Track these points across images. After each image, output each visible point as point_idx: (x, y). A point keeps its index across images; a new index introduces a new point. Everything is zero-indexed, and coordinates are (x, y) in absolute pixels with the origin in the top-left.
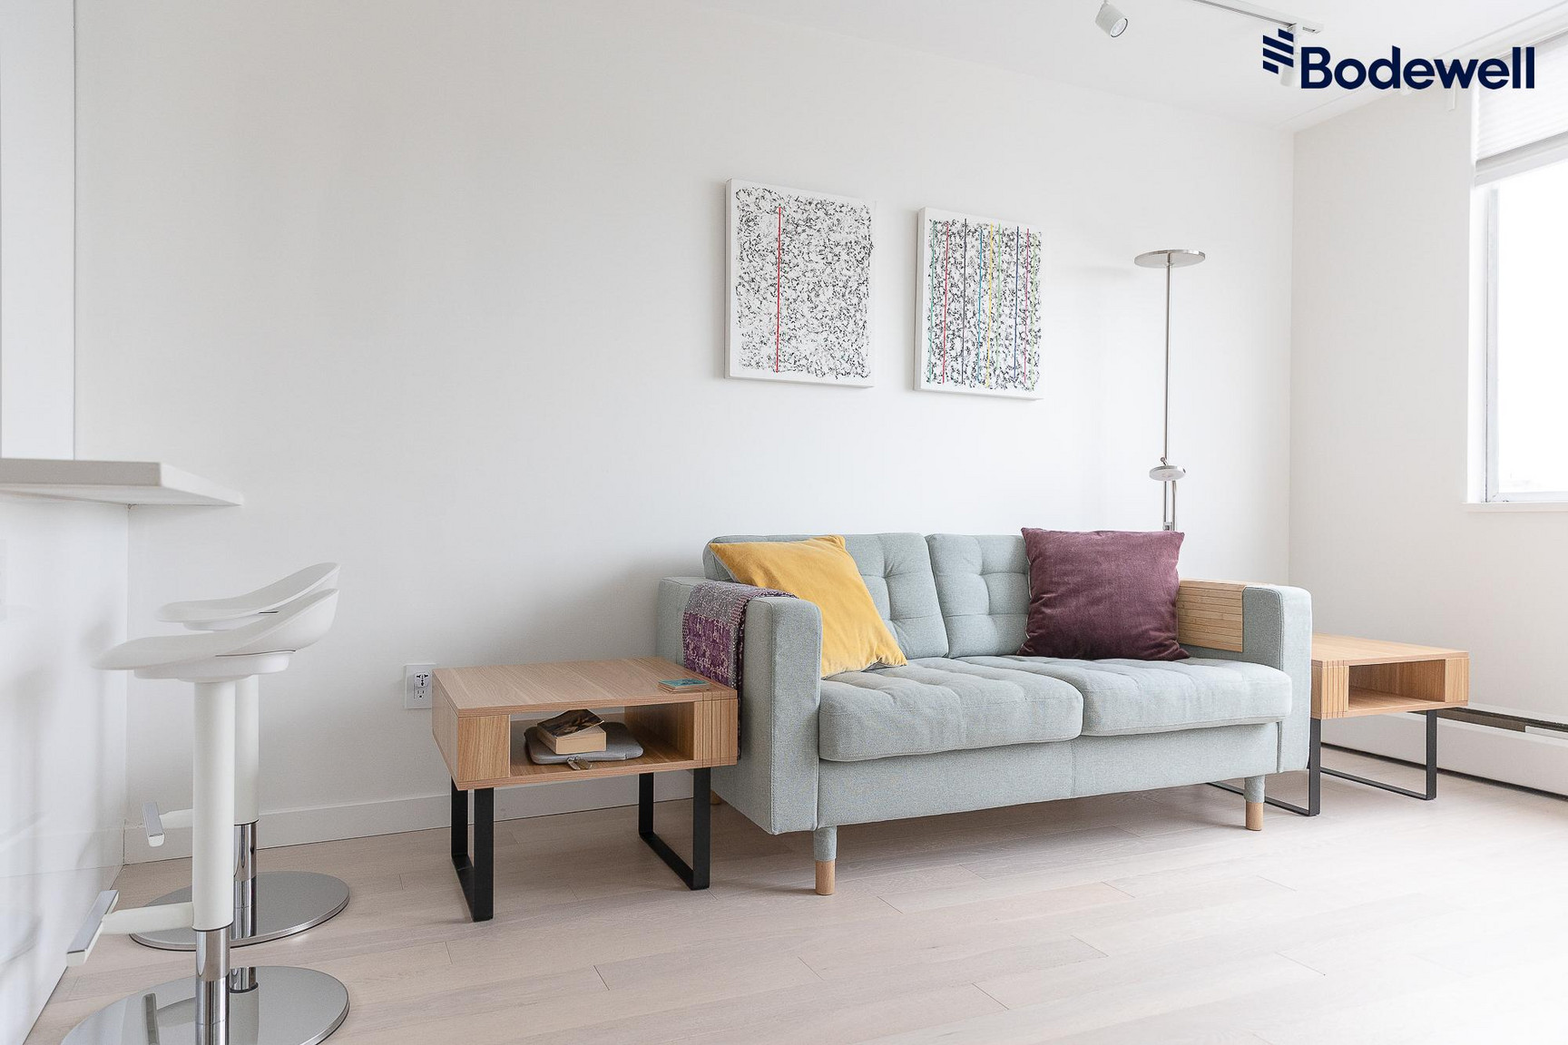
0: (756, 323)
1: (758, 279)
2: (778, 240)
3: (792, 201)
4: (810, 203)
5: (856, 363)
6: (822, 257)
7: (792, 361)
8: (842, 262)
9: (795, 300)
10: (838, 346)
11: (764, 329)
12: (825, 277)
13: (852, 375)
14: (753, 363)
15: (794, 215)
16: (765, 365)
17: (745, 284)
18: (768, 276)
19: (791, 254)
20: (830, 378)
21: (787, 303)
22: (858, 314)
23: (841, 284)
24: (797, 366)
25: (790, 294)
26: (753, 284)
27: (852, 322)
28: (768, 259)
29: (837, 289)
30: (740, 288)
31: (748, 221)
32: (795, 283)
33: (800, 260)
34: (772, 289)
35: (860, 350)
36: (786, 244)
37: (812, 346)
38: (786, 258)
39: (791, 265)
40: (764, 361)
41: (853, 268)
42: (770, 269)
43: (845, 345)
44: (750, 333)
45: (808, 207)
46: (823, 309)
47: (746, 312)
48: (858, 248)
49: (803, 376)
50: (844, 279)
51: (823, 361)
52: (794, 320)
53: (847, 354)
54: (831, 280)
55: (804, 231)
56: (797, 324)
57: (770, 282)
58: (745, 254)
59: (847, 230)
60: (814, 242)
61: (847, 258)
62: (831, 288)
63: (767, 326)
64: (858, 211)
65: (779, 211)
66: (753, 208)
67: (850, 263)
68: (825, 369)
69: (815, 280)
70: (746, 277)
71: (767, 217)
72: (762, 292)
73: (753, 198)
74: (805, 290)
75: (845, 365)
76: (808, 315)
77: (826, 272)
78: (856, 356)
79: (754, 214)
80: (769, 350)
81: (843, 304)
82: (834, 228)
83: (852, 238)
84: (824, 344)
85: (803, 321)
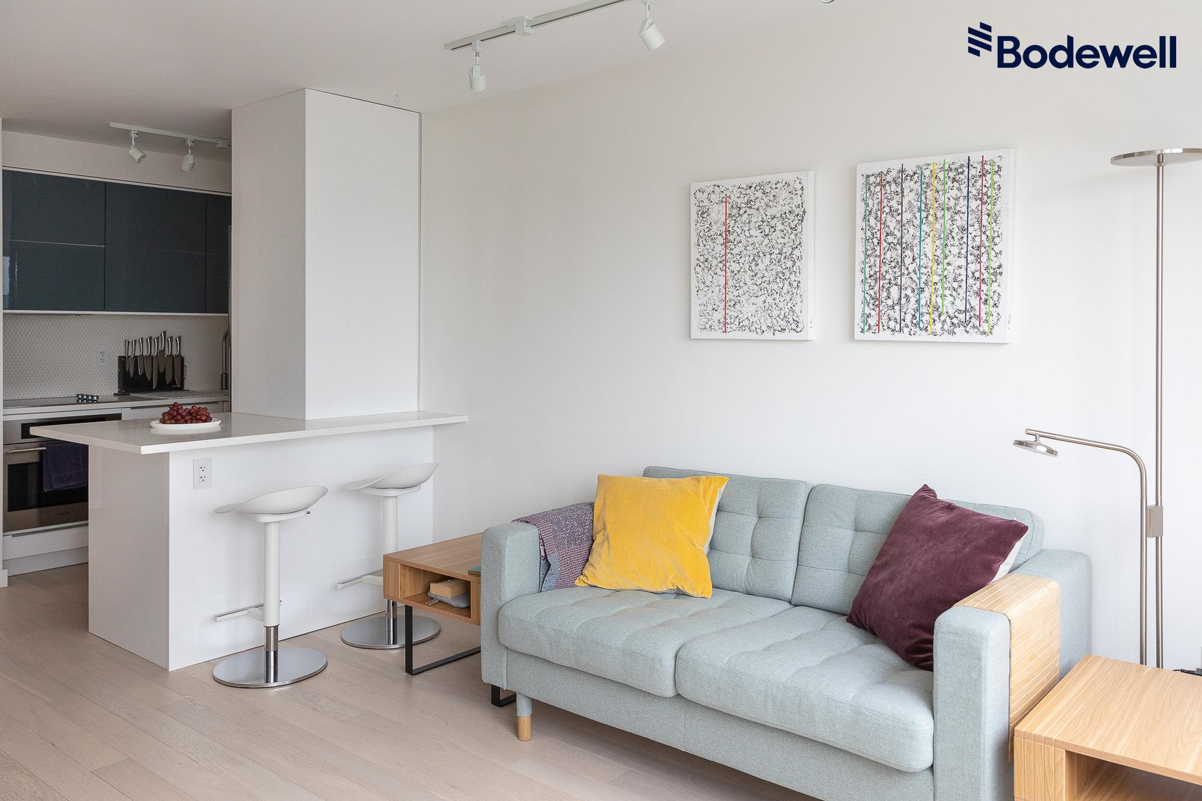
0: (710, 294)
1: (710, 258)
2: (725, 224)
3: (736, 189)
4: (750, 187)
5: (791, 320)
6: (760, 231)
7: (737, 322)
8: (778, 232)
9: (739, 271)
10: (774, 306)
11: (716, 298)
12: (763, 248)
13: (787, 331)
14: (707, 326)
15: (737, 200)
16: (717, 328)
17: (701, 264)
18: (718, 255)
19: (735, 234)
20: (768, 335)
21: (732, 274)
22: (792, 277)
23: (777, 251)
24: (741, 327)
25: (735, 267)
26: (706, 263)
27: (787, 283)
28: (717, 241)
29: (774, 256)
30: (698, 269)
31: (703, 213)
32: (738, 257)
33: (742, 236)
34: (721, 265)
35: (794, 308)
36: (731, 226)
37: (753, 308)
38: (731, 238)
39: (735, 243)
40: (715, 325)
41: (787, 235)
42: (719, 249)
43: (781, 305)
44: (705, 303)
45: (748, 191)
46: (761, 275)
47: (702, 286)
48: (792, 217)
49: (746, 335)
50: (780, 246)
51: (762, 321)
52: (738, 288)
53: (783, 313)
54: (768, 250)
55: (745, 212)
56: (741, 292)
57: (719, 260)
58: (700, 240)
59: (782, 202)
60: (754, 220)
61: (782, 227)
62: (768, 256)
63: (716, 296)
64: (792, 184)
65: (725, 201)
66: (706, 202)
67: (785, 232)
68: (764, 328)
69: (755, 252)
70: (702, 259)
71: (716, 208)
72: (713, 269)
73: (706, 194)
74: (746, 262)
75: (781, 322)
76: (750, 283)
77: (764, 244)
78: (791, 313)
79: (707, 207)
80: (719, 315)
81: (779, 269)
82: (771, 204)
83: (787, 209)
84: (762, 306)
85: (745, 288)
